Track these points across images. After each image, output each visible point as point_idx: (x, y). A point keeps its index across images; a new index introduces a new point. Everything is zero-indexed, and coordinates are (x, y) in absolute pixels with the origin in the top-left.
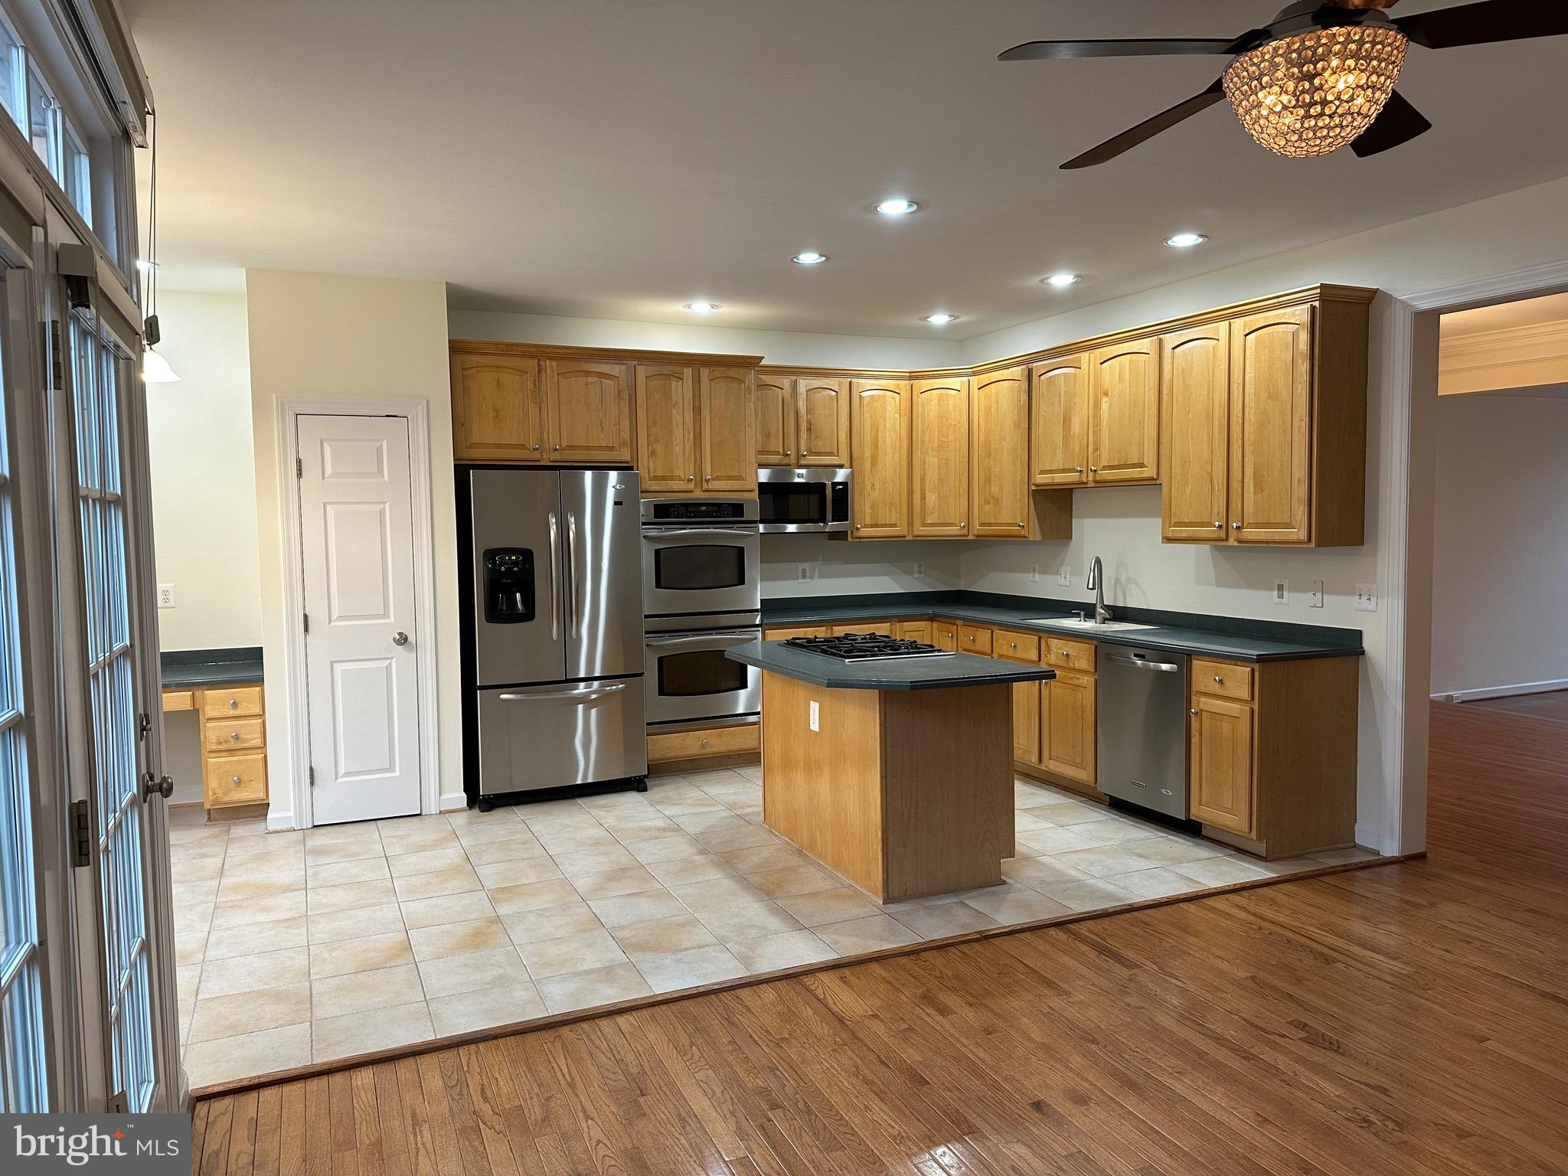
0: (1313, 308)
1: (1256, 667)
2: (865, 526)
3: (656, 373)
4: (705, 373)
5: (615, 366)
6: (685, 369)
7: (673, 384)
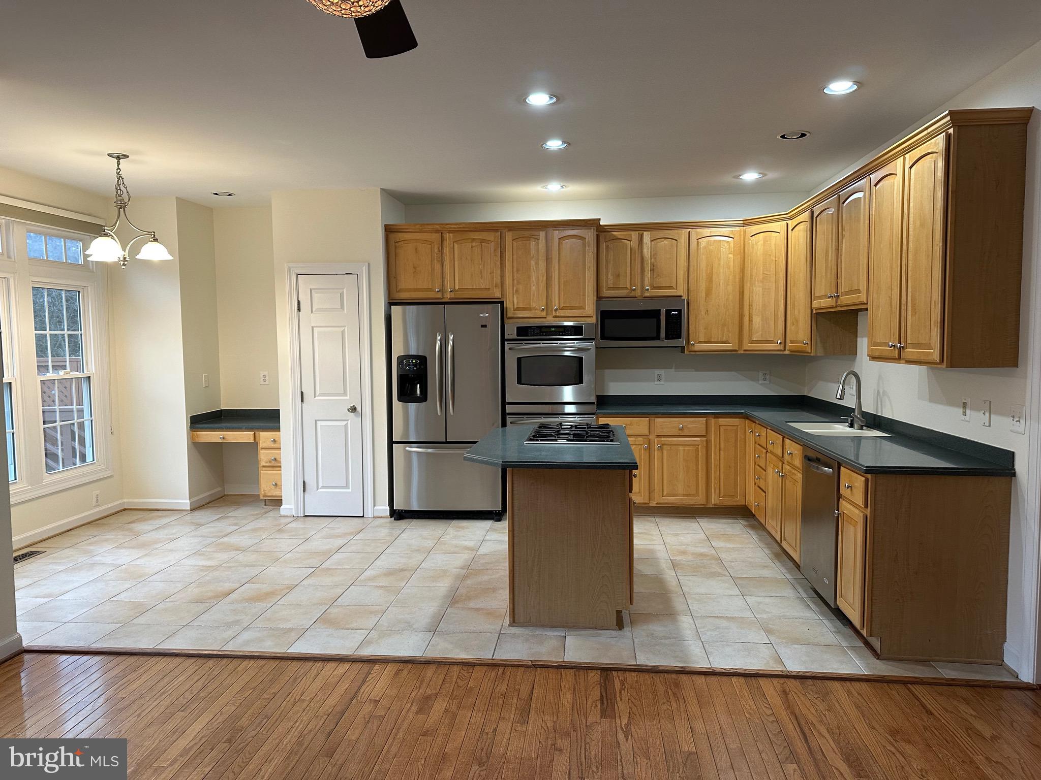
0: (948, 137)
1: (869, 476)
2: (700, 343)
3: (520, 236)
4: (555, 234)
5: (492, 233)
6: (541, 232)
7: (532, 243)
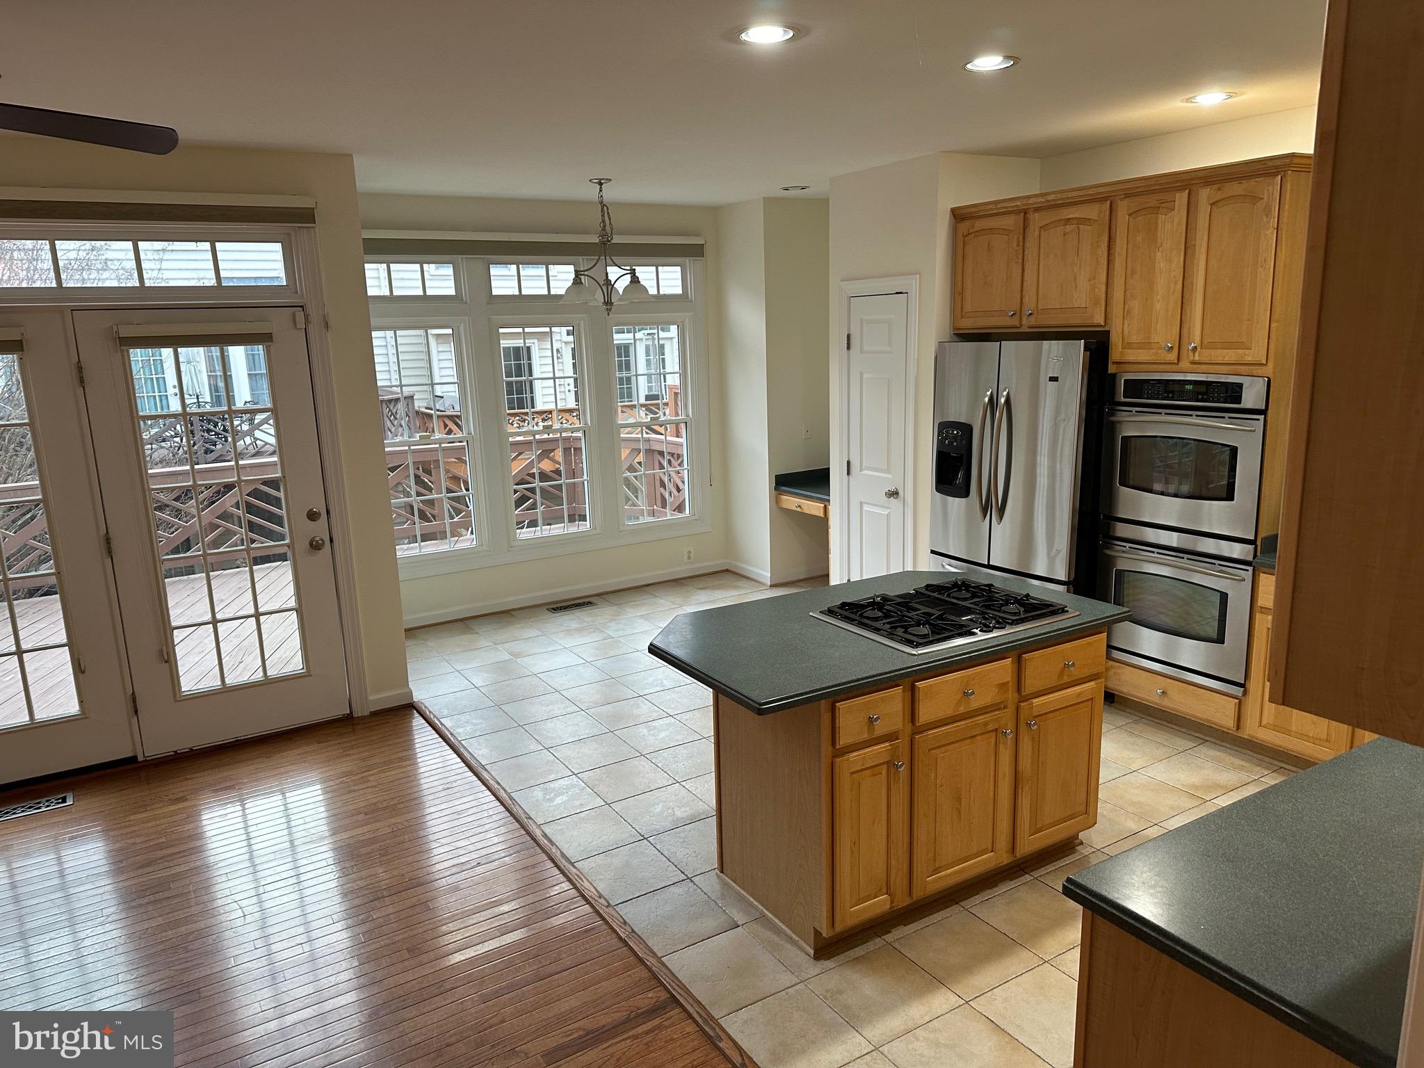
1: (1095, 918)
3: (1141, 207)
4: (1205, 194)
5: (1096, 206)
6: (1178, 195)
7: (1161, 217)
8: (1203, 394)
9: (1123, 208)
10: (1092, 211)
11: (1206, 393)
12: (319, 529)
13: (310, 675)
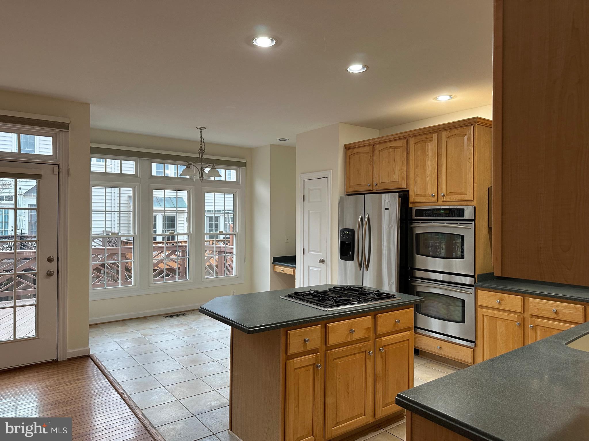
3: (419, 140)
4: (444, 134)
5: (401, 141)
6: (433, 135)
7: (427, 144)
8: (448, 214)
9: (412, 141)
10: (399, 143)
11: (449, 214)
12: (53, 267)
13: (38, 339)
